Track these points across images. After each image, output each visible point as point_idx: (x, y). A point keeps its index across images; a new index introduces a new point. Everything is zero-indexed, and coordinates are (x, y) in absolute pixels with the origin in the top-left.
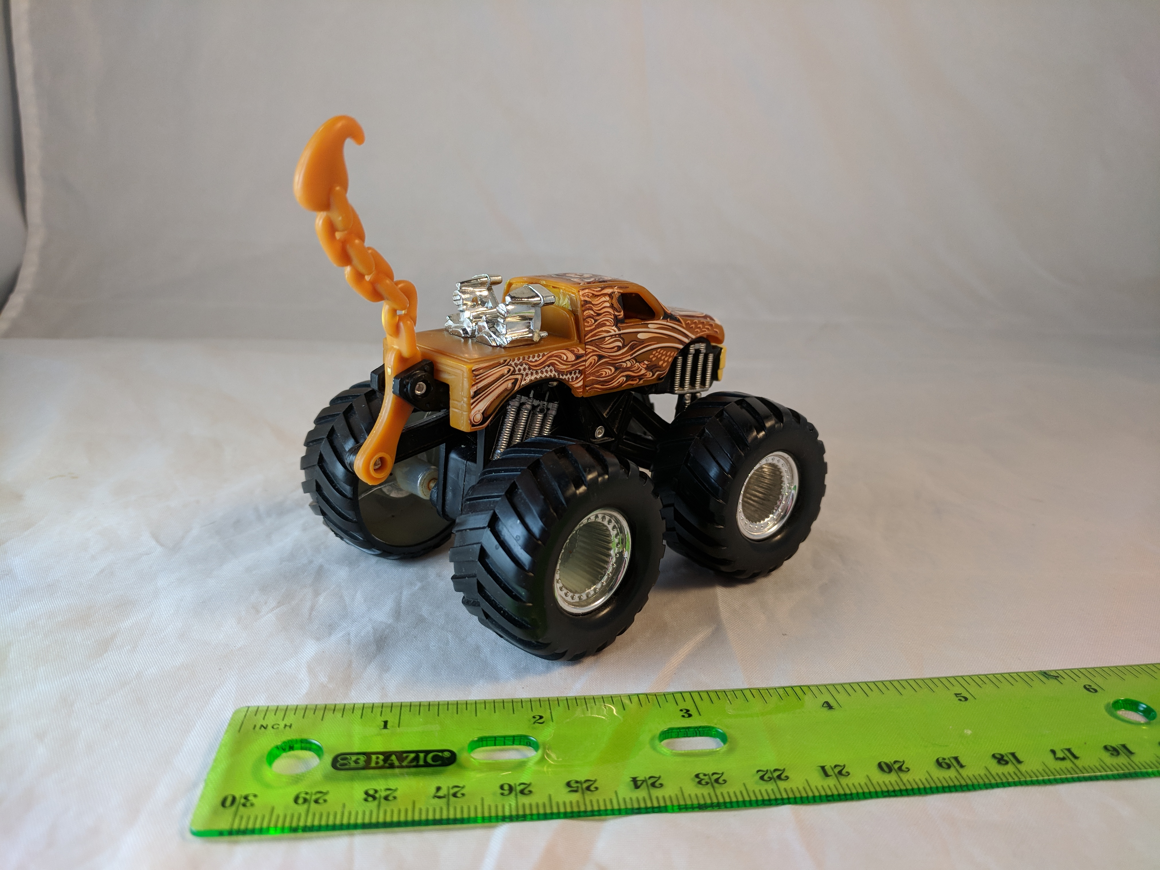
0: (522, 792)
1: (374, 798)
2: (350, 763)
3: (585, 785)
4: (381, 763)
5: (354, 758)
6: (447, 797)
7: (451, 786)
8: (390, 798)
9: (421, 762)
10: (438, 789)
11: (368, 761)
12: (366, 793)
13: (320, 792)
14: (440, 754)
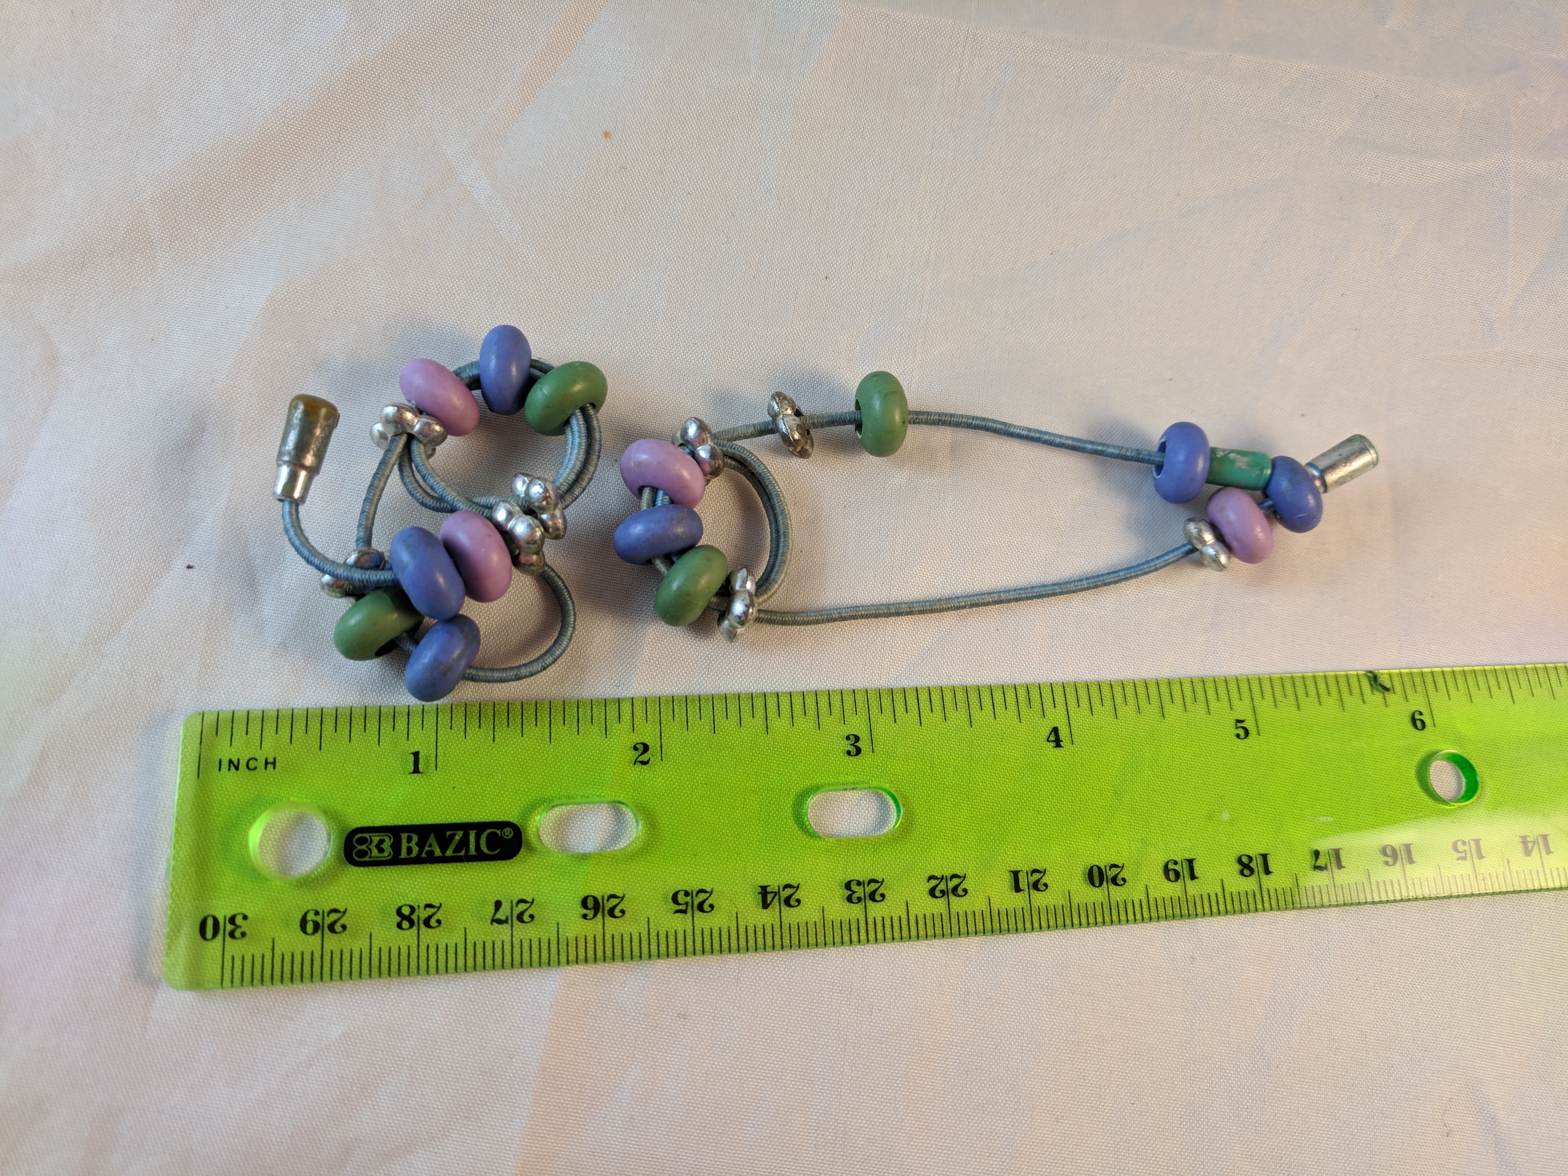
0: (611, 913)
1: (412, 924)
2: (371, 851)
3: (697, 901)
4: (416, 850)
5: (376, 839)
6: (510, 921)
7: (514, 903)
8: (433, 922)
9: (472, 851)
10: (498, 905)
11: (396, 847)
12: (399, 912)
13: (336, 911)
14: (498, 832)
